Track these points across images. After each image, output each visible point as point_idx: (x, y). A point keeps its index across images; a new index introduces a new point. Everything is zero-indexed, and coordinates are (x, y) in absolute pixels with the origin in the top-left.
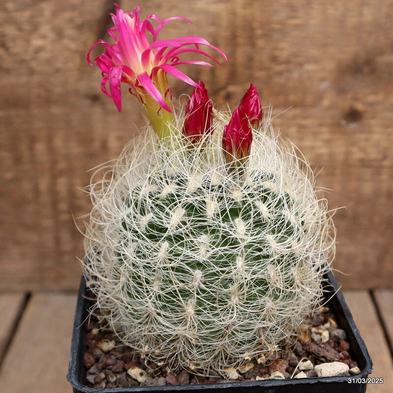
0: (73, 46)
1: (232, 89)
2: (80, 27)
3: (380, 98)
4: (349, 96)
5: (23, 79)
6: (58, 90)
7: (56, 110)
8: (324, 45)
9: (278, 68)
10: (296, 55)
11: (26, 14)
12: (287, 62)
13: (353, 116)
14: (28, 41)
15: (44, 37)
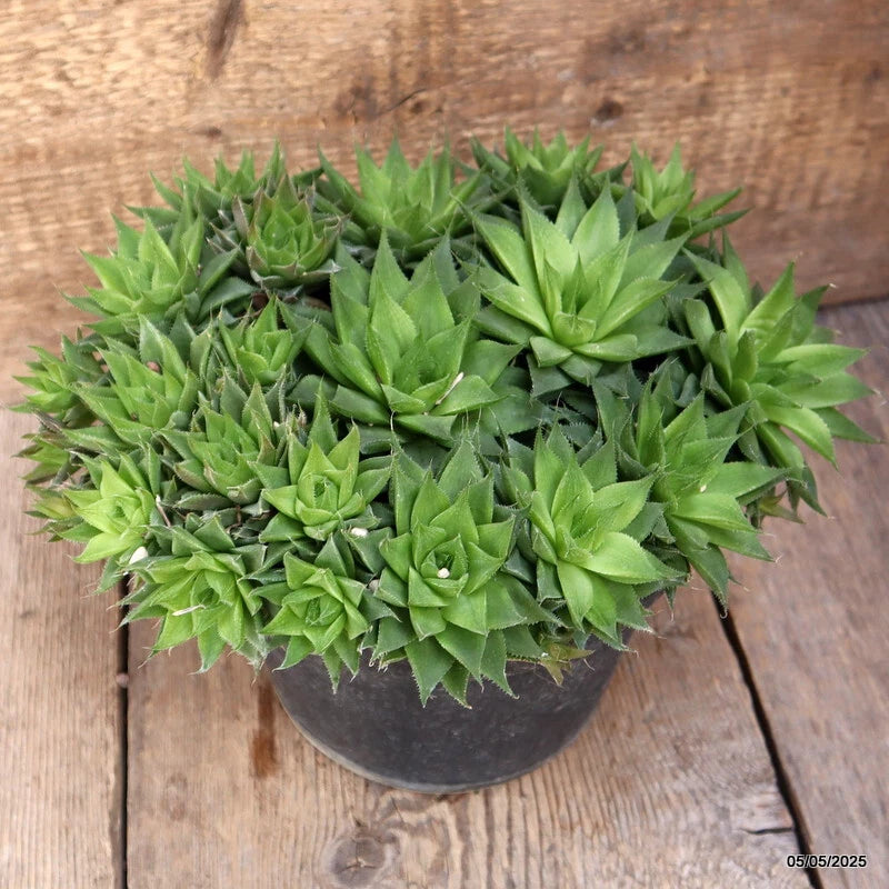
0: (173, 65)
1: (422, 96)
2: (182, 37)
3: (650, 82)
4: (603, 85)
5: (98, 121)
6: (155, 129)
7: (151, 156)
8: (565, 20)
9: (493, 60)
10: (520, 38)
11: (97, 27)
12: (508, 49)
13: (609, 110)
14: (102, 66)
15: (127, 58)
